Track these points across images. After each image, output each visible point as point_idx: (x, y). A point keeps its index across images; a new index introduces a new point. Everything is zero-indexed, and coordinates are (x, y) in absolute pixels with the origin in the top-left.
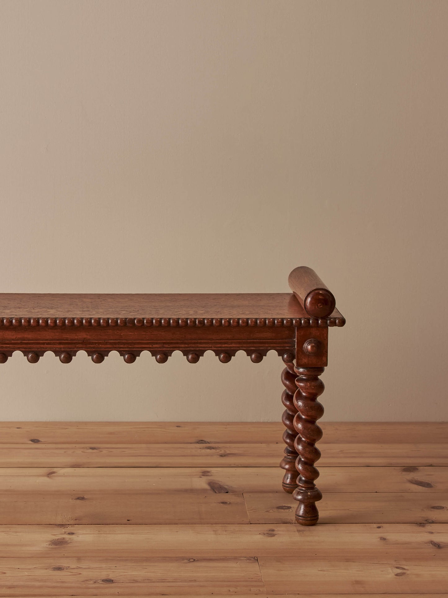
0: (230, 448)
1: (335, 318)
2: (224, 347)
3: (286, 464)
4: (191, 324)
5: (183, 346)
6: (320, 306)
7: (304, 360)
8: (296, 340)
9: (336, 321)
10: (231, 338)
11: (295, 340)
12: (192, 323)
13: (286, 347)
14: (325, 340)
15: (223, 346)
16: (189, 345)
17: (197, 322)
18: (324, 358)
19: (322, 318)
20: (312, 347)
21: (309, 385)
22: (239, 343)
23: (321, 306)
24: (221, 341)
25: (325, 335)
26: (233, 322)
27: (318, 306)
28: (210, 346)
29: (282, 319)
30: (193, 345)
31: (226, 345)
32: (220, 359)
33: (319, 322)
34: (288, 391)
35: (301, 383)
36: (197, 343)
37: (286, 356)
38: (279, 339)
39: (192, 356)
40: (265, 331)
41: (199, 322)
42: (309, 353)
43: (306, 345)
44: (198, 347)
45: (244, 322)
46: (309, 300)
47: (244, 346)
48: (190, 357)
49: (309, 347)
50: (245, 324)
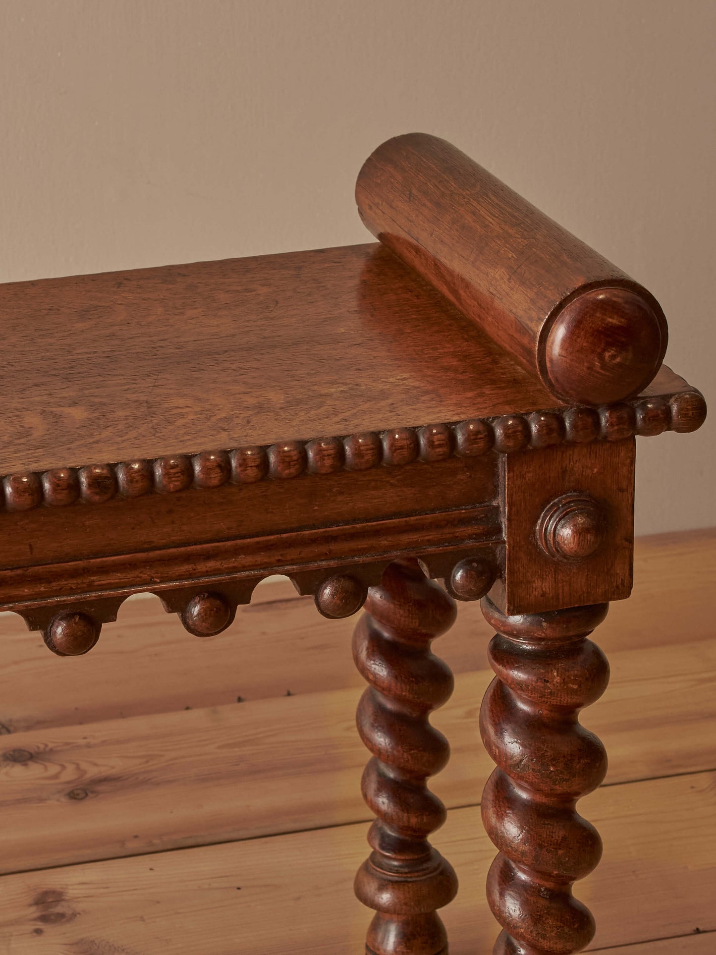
0: (88, 746)
1: (666, 398)
2: (207, 574)
3: (382, 888)
4: (59, 497)
5: (27, 591)
6: (613, 357)
7: (537, 583)
8: (501, 502)
9: (668, 411)
10: (229, 529)
11: (498, 507)
12: (65, 492)
13: (462, 539)
14: (621, 490)
15: (202, 567)
16: (54, 584)
17: (84, 487)
18: (619, 569)
19: (613, 407)
20: (579, 532)
21: (558, 679)
22: (268, 547)
23: (618, 360)
24: (189, 549)
25: (624, 471)
26: (243, 464)
27: (601, 357)
28: (144, 576)
29: (449, 428)
30: (72, 583)
31: (212, 564)
32: (190, 622)
33: (603, 421)
34: (376, 626)
35: (513, 667)
36: (87, 571)
37: (459, 575)
38: (433, 511)
39: (68, 627)
40: (373, 484)
41: (95, 482)
42: (565, 556)
43: (551, 527)
44: (91, 588)
45: (287, 459)
46: (560, 332)
47: (289, 558)
48: (59, 630)
49: (566, 532)
50: (293, 470)
